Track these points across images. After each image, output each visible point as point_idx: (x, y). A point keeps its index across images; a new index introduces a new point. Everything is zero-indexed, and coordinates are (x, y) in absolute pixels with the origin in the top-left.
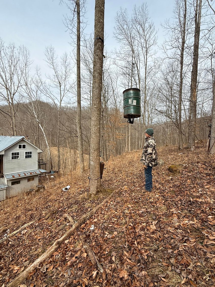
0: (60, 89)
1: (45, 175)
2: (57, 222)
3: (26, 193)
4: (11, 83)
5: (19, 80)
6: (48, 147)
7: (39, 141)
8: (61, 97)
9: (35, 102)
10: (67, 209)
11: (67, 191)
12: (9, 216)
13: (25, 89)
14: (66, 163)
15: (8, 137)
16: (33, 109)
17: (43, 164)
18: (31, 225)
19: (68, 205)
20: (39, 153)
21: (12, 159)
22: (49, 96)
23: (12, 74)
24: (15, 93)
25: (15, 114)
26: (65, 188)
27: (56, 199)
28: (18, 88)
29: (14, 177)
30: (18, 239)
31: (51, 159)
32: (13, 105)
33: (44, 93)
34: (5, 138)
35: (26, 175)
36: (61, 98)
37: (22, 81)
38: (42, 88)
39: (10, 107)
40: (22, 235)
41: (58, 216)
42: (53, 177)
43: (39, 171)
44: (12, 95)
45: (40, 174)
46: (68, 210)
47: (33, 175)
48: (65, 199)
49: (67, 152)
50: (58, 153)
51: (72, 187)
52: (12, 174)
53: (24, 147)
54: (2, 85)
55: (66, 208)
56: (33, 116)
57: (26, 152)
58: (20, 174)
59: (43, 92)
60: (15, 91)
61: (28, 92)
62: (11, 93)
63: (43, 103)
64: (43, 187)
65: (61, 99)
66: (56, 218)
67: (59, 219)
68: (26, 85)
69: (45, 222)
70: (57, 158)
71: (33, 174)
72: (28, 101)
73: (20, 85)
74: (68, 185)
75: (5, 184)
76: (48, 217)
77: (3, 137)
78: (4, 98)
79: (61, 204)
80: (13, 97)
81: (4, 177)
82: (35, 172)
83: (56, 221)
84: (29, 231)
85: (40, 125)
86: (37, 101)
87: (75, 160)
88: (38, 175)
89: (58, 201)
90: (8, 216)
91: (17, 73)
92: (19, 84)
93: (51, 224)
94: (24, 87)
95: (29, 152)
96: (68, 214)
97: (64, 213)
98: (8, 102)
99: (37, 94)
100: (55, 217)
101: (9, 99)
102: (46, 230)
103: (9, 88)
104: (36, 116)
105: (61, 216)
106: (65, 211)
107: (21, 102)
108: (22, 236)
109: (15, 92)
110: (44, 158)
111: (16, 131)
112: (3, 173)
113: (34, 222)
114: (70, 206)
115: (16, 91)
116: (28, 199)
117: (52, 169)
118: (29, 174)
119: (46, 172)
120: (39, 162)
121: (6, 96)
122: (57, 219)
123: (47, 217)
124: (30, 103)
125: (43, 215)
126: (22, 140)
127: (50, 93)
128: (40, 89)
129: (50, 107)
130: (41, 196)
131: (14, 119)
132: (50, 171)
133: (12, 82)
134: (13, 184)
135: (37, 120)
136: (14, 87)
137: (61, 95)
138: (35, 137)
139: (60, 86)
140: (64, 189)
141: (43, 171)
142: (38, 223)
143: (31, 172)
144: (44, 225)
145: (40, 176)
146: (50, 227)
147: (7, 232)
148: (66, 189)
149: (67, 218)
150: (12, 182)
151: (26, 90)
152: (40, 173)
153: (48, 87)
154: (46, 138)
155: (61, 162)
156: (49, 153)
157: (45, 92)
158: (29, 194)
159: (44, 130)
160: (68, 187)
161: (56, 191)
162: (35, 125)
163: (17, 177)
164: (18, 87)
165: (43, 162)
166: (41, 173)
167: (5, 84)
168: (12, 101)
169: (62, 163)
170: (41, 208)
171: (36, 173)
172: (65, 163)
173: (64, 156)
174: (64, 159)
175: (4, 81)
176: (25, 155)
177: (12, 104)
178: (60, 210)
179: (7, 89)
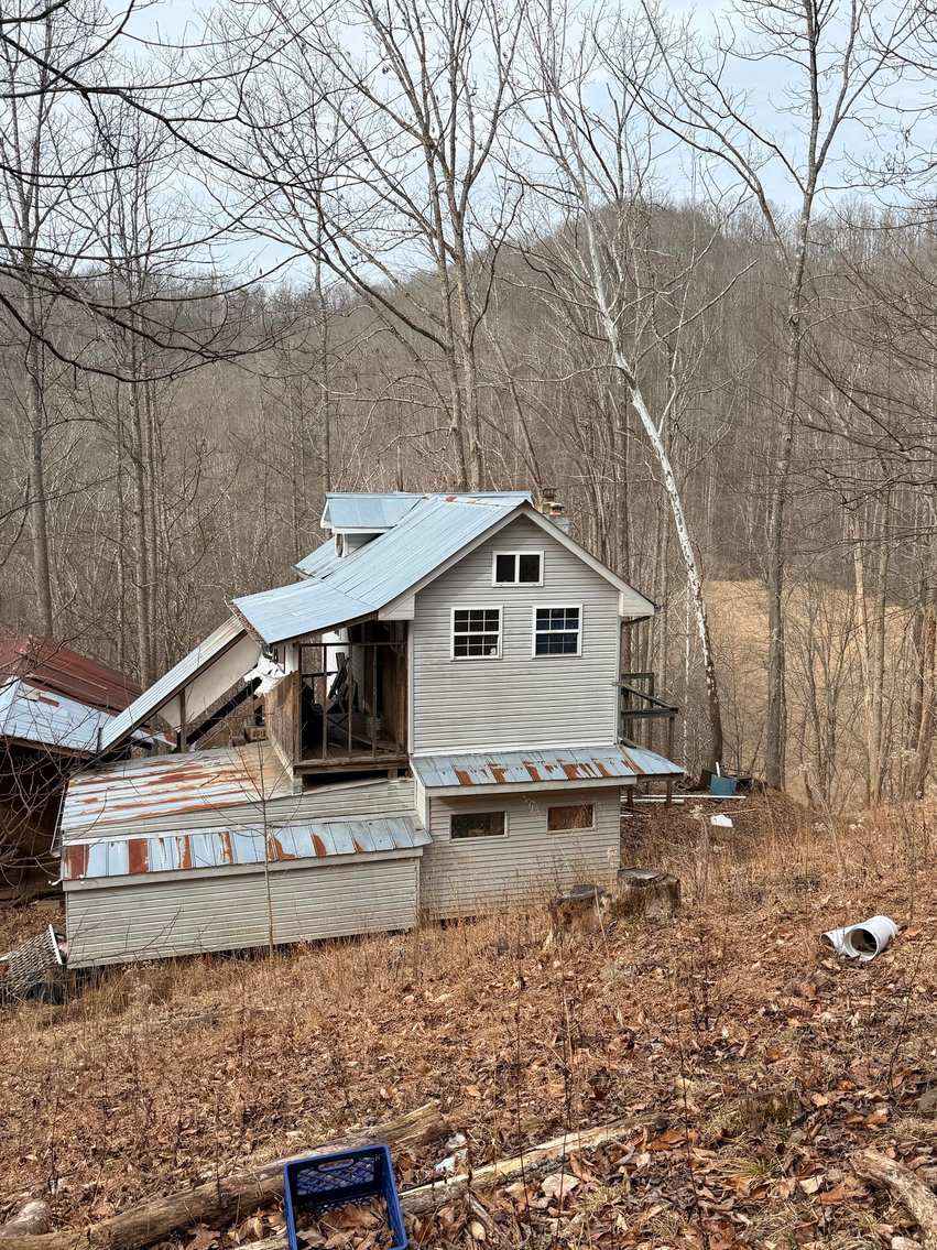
0: (806, 58)
1: (669, 798)
2: (799, 1195)
3: (552, 908)
4: (456, 97)
5: (505, 62)
6: (693, 575)
7: (625, 531)
8: (815, 129)
9: (608, 212)
10: (882, 1112)
11: (867, 958)
12: (450, 1043)
13: (540, 126)
14: (832, 722)
15: (437, 501)
16: (591, 270)
17: (649, 713)
18: (602, 1148)
19: (890, 1081)
20: (627, 623)
21: (458, 652)
22: (717, 144)
23: (459, 23)
24: (478, 169)
25: (472, 330)
26: (848, 930)
27: (774, 1008)
28: (494, 124)
29: (464, 779)
30: (523, 1225)
31: (712, 675)
32: (463, 267)
33: (675, 125)
34: (418, 509)
35: (537, 780)
36: (814, 138)
37: (523, 67)
38: (659, 84)
39: (447, 282)
40: (543, 1203)
41: (804, 1151)
42: (727, 822)
43: (626, 763)
44: (459, 189)
45: (629, 789)
46: (899, 1127)
47: (584, 785)
48: (855, 1019)
49: (849, 628)
50: (771, 627)
51: (910, 933)
52: (456, 762)
53: (530, 569)
54: (402, 124)
55: (876, 1100)
56: (587, 331)
57: (541, 613)
58: (501, 762)
59: (666, 118)
60: (478, 154)
61: (563, 139)
62: (450, 176)
63: (667, 212)
64: (670, 886)
65: (812, 152)
66: (788, 1158)
67: (820, 1179)
68: (552, 86)
69: (702, 1165)
70: (762, 676)
71: (584, 775)
72: (557, 217)
73: (508, 97)
74: (871, 912)
75: (416, 825)
76: (725, 1133)
77: (408, 499)
78: (412, 216)
79: (829, 1061)
80: (463, 206)
81: (411, 775)
82: (600, 767)
83: (791, 1182)
84: (590, 1191)
85: (638, 403)
86: (619, 200)
87: (919, 707)
88: (617, 790)
89: (794, 1022)
90: (446, 1041)
91: (491, 14)
92: (501, 90)
93: (753, 1192)
94: (536, 107)
95: (558, 613)
96: (893, 1154)
97: (853, 1136)
98: (433, 248)
99: (619, 148)
100: (781, 1150)
101: (439, 219)
102: (715, 1228)
103: (442, 135)
104: (611, 330)
105: (829, 1153)
106: (861, 1127)
107: (513, 232)
108: (545, 1212)
109: (475, 164)
110: (662, 662)
111: (480, 457)
112: (405, 749)
113: (623, 1140)
114: (908, 1096)
115: (481, 153)
116: (565, 958)
117: (719, 759)
118: (559, 774)
119: (672, 775)
120: (625, 693)
121: (422, 200)
122: (800, 1168)
123: (715, 1127)
124: (573, 232)
125: (681, 1102)
126: (520, 522)
127: (725, 111)
128: (650, 93)
129: (719, 238)
130: (656, 957)
131: (467, 368)
132: (707, 776)
133: (459, 86)
134: (462, 827)
135: (621, 362)
136: (472, 127)
137: (816, 117)
138: (599, 494)
139: (814, 32)
140: (845, 938)
141: (654, 764)
142: (651, 1151)
143: (569, 760)
144: (700, 1187)
145: (630, 798)
146: (742, 1218)
147: (453, 1147)
148: (864, 940)
149: (888, 1186)
150: (453, 816)
151: (545, 130)
152: (634, 781)
153: (711, 67)
154: (677, 504)
155: (796, 712)
156: (701, 625)
157: (684, 112)
158: (569, 918)
159: (669, 440)
160: (880, 926)
161: (773, 937)
162: (602, 404)
163: (482, 782)
164: (496, 116)
165: (651, 693)
166: (639, 777)
167: (419, 113)
168: (459, 235)
169: (799, 717)
170: (666, 1045)
171: (606, 776)
172: (823, 722)
173: (818, 660)
174: (820, 683)
175: (411, 93)
176: (535, 632)
177: (459, 256)
178: (821, 1100)
179: (430, 147)
